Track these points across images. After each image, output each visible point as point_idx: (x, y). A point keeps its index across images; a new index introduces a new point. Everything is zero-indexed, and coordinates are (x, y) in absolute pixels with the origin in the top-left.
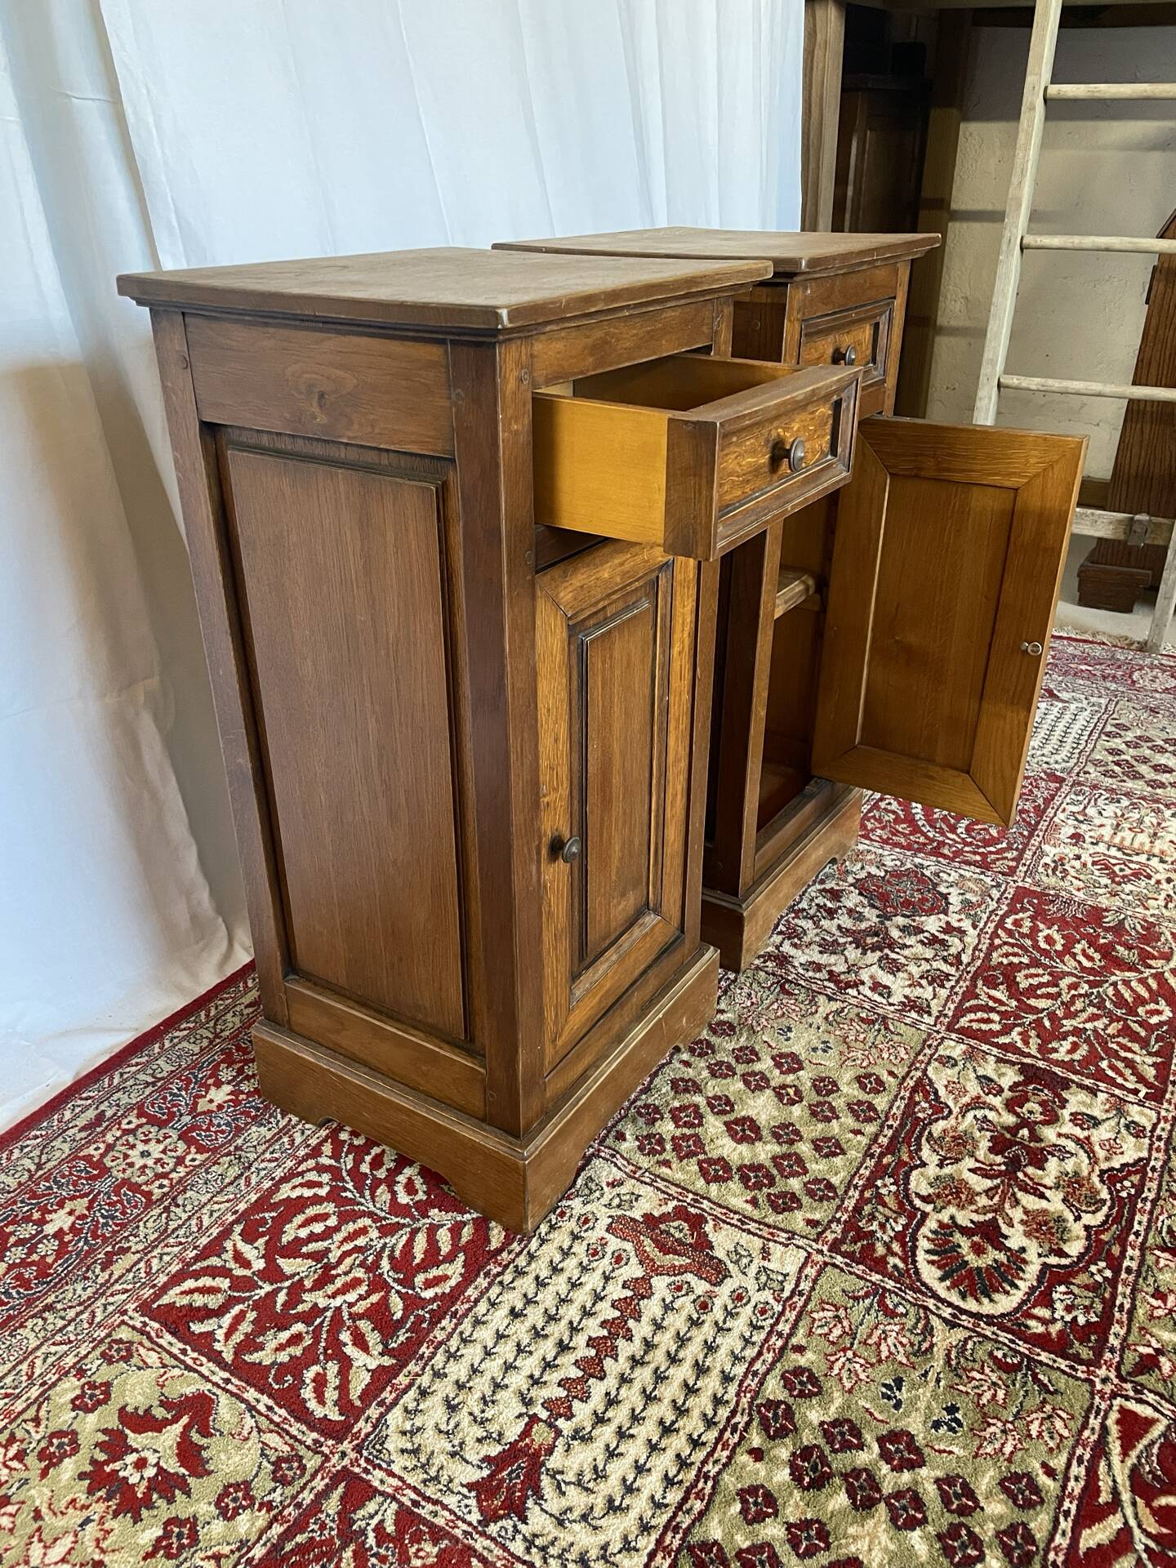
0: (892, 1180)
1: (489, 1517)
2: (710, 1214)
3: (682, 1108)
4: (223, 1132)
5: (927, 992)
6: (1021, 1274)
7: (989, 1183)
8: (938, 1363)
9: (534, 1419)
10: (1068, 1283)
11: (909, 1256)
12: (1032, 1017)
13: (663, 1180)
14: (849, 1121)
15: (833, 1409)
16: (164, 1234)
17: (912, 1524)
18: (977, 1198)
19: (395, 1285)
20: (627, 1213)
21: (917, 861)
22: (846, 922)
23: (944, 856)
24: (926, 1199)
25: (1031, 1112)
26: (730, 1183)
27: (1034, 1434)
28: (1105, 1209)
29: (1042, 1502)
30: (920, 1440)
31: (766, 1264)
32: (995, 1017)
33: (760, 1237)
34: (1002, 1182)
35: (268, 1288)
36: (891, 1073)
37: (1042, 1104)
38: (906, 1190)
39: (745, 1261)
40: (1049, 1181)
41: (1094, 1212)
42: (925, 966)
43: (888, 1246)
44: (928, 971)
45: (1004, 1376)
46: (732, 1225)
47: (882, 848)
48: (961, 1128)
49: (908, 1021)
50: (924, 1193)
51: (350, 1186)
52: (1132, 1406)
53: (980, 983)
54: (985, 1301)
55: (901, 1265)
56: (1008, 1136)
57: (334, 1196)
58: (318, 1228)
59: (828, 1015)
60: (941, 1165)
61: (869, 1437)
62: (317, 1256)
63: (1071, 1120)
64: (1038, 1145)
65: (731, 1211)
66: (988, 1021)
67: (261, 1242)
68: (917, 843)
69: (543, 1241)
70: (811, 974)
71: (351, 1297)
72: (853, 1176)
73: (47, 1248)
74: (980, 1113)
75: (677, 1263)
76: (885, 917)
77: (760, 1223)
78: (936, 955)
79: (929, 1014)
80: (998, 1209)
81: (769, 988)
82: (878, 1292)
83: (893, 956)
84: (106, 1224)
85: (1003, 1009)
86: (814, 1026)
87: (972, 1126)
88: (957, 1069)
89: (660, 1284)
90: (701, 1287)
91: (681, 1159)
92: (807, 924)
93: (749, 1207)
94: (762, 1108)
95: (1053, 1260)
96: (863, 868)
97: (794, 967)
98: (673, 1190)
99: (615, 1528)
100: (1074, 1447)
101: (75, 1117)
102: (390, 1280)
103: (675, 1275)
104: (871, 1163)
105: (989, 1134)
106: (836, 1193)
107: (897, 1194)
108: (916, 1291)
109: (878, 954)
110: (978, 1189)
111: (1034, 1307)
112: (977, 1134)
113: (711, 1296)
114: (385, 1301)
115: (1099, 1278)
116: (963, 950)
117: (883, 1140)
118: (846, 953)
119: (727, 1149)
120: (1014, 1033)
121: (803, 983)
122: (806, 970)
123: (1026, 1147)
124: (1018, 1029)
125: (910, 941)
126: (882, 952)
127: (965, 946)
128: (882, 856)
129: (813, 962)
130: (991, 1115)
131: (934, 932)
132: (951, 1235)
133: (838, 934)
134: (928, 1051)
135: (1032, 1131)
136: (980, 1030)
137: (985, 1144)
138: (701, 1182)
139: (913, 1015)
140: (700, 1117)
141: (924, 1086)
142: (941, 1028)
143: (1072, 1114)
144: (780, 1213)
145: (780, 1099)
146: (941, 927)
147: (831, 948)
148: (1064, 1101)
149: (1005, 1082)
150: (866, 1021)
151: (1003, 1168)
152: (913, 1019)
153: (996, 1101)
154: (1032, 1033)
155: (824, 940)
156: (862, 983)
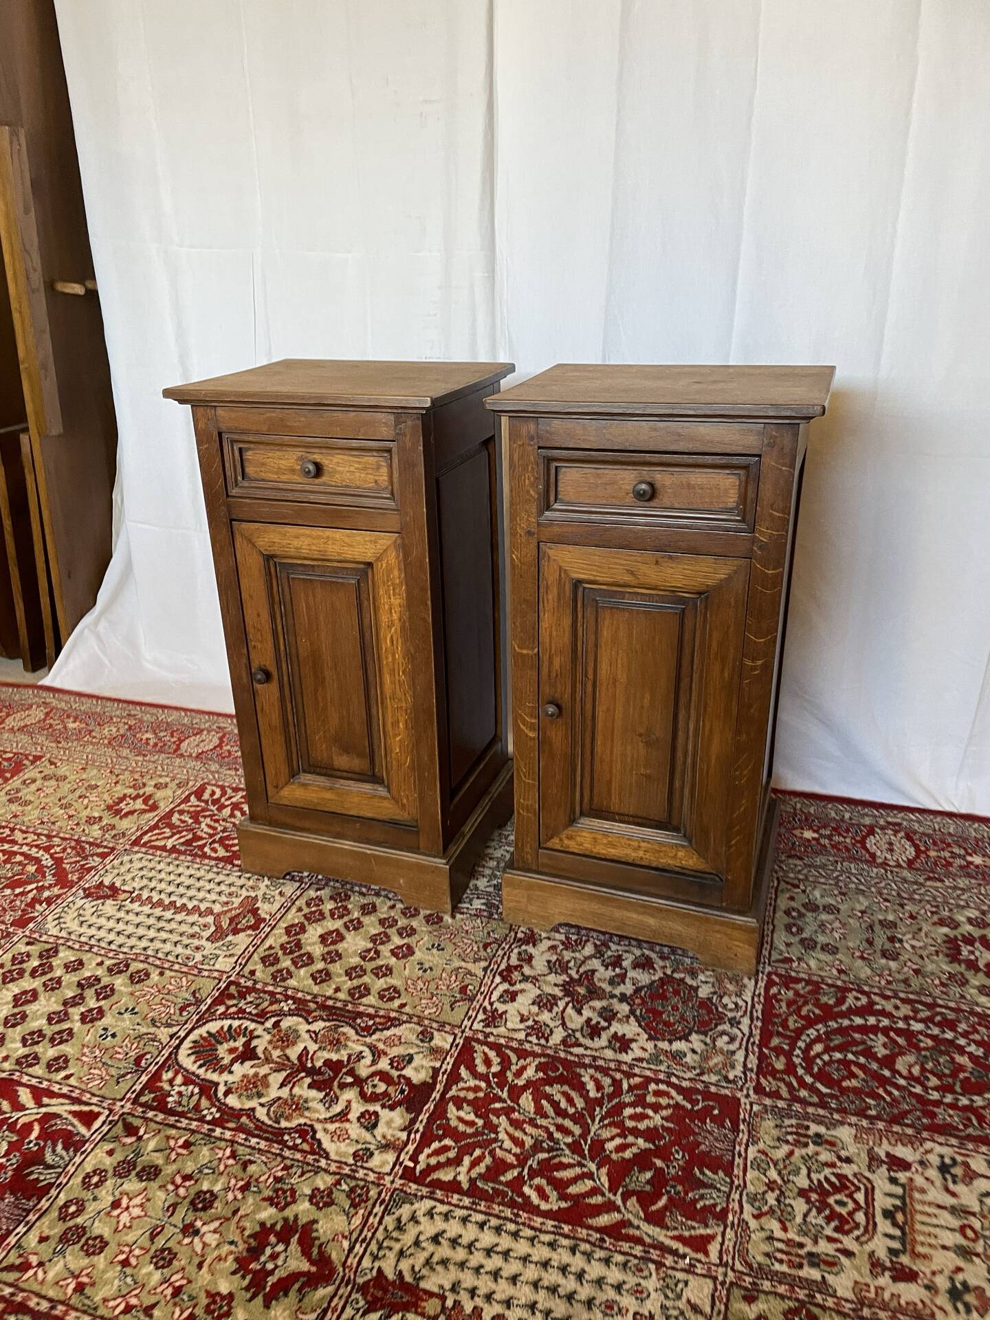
0: (293, 1008)
1: (85, 890)
2: (260, 932)
3: (347, 909)
5: (515, 1025)
6: (210, 1071)
8: (144, 1030)
9: (132, 893)
10: (201, 1093)
11: (224, 1016)
12: (504, 1094)
13: (286, 911)
14: (349, 985)
15: (122, 988)
17: (50, 1020)
18: (279, 1051)
19: (212, 839)
20: (260, 902)
22: (605, 973)
23: (765, 1040)
24: (276, 1024)
25: (374, 1086)
26: (285, 936)
27: (92, 1071)
28: (271, 1124)
29: (49, 1072)
30: (98, 1023)
31: (222, 957)
32: (495, 1069)
33: (243, 953)
34: (295, 1065)
35: (214, 808)
36: (403, 1006)
37: (385, 1093)
38: (285, 1015)
39: (225, 948)
40: (296, 1090)
41: (268, 1114)
42: (552, 1022)
43: (235, 1005)
44: (548, 1025)
45: (132, 1059)
46: (252, 942)
47: (755, 995)
48: (350, 1044)
49: (472, 1013)
50: (281, 1024)
52: (102, 1119)
53: (543, 1060)
54: (190, 1052)
55: (218, 1012)
56: (344, 1070)
59: (463, 968)
60: (308, 1031)
61: (102, 1003)
63: (368, 1111)
64: (336, 1087)
65: (262, 939)
66: (488, 1062)
69: (239, 877)
70: (514, 956)
71: (206, 830)
72: (294, 988)
74: (367, 1054)
75: (223, 923)
76: (623, 998)
77: (252, 951)
78: (574, 1031)
79: (487, 1026)
80: (268, 1060)
81: (489, 936)
82: (198, 1002)
83: (561, 1002)
85: (509, 1074)
86: (449, 962)
87: (352, 1049)
88: (418, 1042)
89: (210, 919)
90: (206, 934)
91: (304, 915)
92: (589, 950)
93: (265, 946)
94: (354, 944)
95: (222, 1089)
96: (706, 983)
97: (520, 947)
98: (279, 915)
99: (74, 926)
100: (79, 1089)
103: (214, 923)
104: (309, 998)
105: (345, 1059)
106: (280, 982)
107: (281, 1010)
108: (198, 1021)
109: (560, 994)
110: (287, 1052)
111: (183, 1076)
112: (343, 1052)
113: (200, 937)
114: (203, 839)
115: (205, 1112)
116: (591, 1049)
117: (330, 1003)
118: (553, 975)
119: (313, 933)
120: (477, 1082)
121: (500, 952)
122: (520, 953)
123: (332, 1079)
124: (483, 1085)
125: (587, 1013)
126: (565, 996)
127: (596, 1050)
128: (739, 995)
129: (531, 957)
130: (368, 1060)
131: (612, 1030)
132: (244, 1036)
133: (581, 970)
134: (435, 1025)
135: (351, 1085)
136: (474, 1059)
137: (334, 1057)
138: (285, 925)
139: (481, 1016)
140: (341, 917)
141: (392, 1022)
142: (468, 1033)
143: (376, 1113)
144: (261, 959)
145: (365, 951)
146: (624, 1035)
147: (558, 966)
148: (392, 1108)
149: (408, 1072)
150: (463, 990)
151: (309, 1065)
152: (476, 1016)
153: (384, 1064)
154: (481, 1094)
155: (569, 962)
156: (511, 985)
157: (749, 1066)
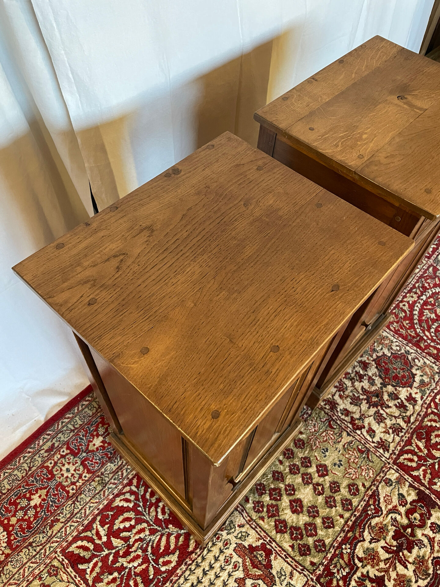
0: (349, 547)
2: (275, 550)
3: (274, 490)
4: (97, 463)
5: (390, 438)
7: (387, 556)
12: (431, 461)
13: (260, 527)
14: (339, 509)
16: (73, 515)
18: (380, 563)
19: (152, 561)
20: (243, 543)
21: (408, 348)
22: (365, 384)
23: (420, 348)
24: (360, 560)
25: (415, 519)
26: (285, 534)
28: (429, 579)
31: (290, 581)
32: (416, 459)
33: (291, 566)
34: (393, 556)
35: (107, 552)
36: (364, 485)
37: (421, 515)
38: (354, 553)
39: (283, 577)
40: (411, 560)
41: (424, 580)
42: (394, 421)
43: (338, 581)
44: (394, 424)
46: (282, 557)
47: (394, 336)
48: (384, 523)
49: (378, 454)
50: (360, 556)
51: (141, 504)
53: (415, 436)
56: (402, 531)
57: (134, 509)
58: (127, 524)
59: (345, 444)
60: (370, 542)
62: (126, 539)
63: (430, 527)
64: (413, 539)
65: (283, 550)
66: (411, 460)
67: (107, 526)
68: (410, 335)
69: (209, 551)
70: (343, 417)
71: (136, 564)
72: (334, 541)
73: (31, 513)
74: (394, 515)
75: (257, 574)
76: (384, 385)
77: (293, 559)
78: (400, 415)
79: (388, 451)
80: (387, 571)
81: (324, 422)
83: (382, 412)
84: (52, 505)
85: (420, 454)
86: (338, 450)
87: (389, 522)
88: (391, 487)
89: (249, 582)
91: (269, 517)
92: (348, 383)
93: (290, 549)
94: (306, 495)
96: (382, 349)
97: (337, 411)
98: (263, 534)
101: (44, 444)
102: (150, 559)
103: (255, 580)
104: (342, 535)
105: (394, 528)
106: (325, 549)
107: (349, 554)
109: (375, 409)
110: (382, 558)
112: (390, 528)
114: (147, 569)
116: (413, 414)
117: (350, 523)
118: (362, 406)
119: (288, 515)
120: (421, 470)
121: (339, 422)
122: (342, 414)
123: (407, 539)
124: (423, 468)
125: (391, 404)
126: (377, 408)
127: (414, 411)
128: (392, 342)
129: (346, 410)
130: (398, 517)
131: (403, 399)
132: (365, 581)
133: (361, 392)
134: (382, 475)
135: (413, 530)
136: (407, 465)
137: (391, 533)
138: (274, 532)
139: (381, 451)
140: (280, 495)
141: (375, 496)
142: (391, 461)
143: (432, 523)
144: (301, 555)
145: (315, 491)
146: (407, 396)
147: (356, 401)
148: (431, 515)
149: (409, 499)
150: (360, 451)
151: (395, 548)
152: (380, 453)
153: (402, 510)
154: (429, 471)
155: (354, 395)
156: (364, 427)
157: (433, 361)
